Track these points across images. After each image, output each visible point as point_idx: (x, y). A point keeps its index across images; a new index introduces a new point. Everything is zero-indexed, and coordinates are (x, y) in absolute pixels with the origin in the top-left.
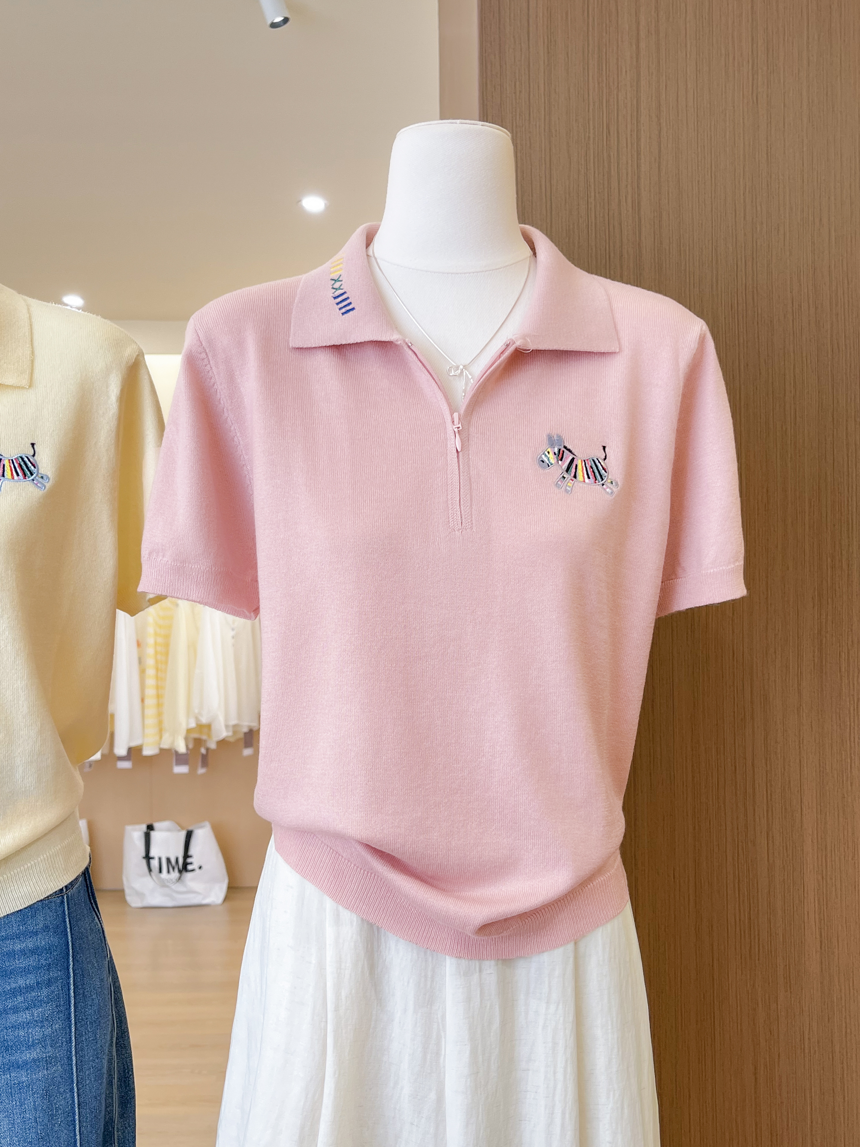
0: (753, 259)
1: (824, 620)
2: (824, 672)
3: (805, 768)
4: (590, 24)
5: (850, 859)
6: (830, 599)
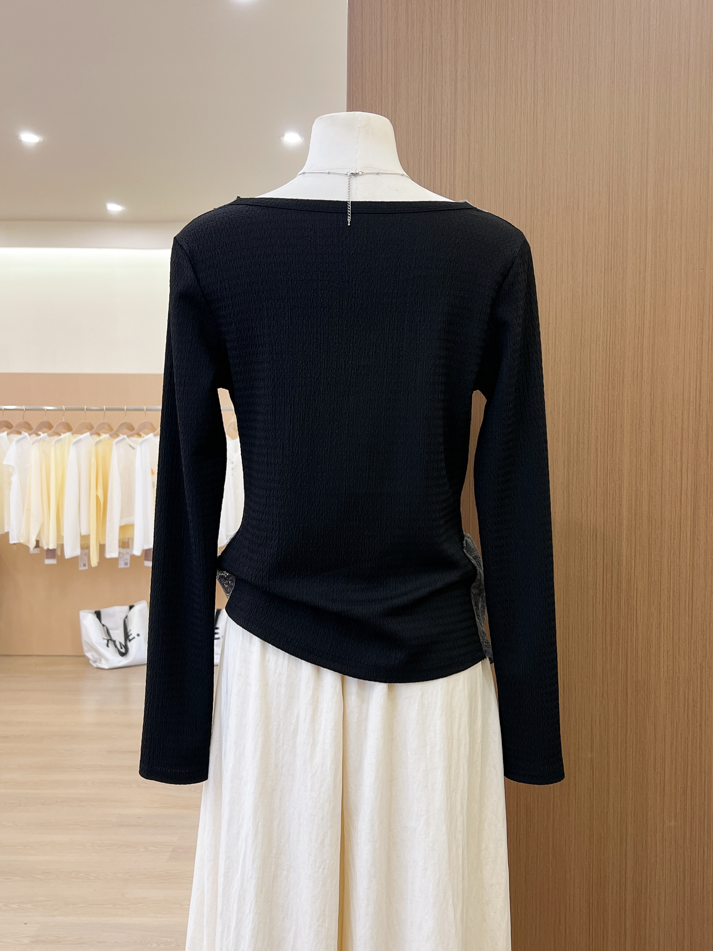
0: (531, 233)
1: (571, 477)
2: (571, 512)
5: (585, 636)
6: (575, 464)
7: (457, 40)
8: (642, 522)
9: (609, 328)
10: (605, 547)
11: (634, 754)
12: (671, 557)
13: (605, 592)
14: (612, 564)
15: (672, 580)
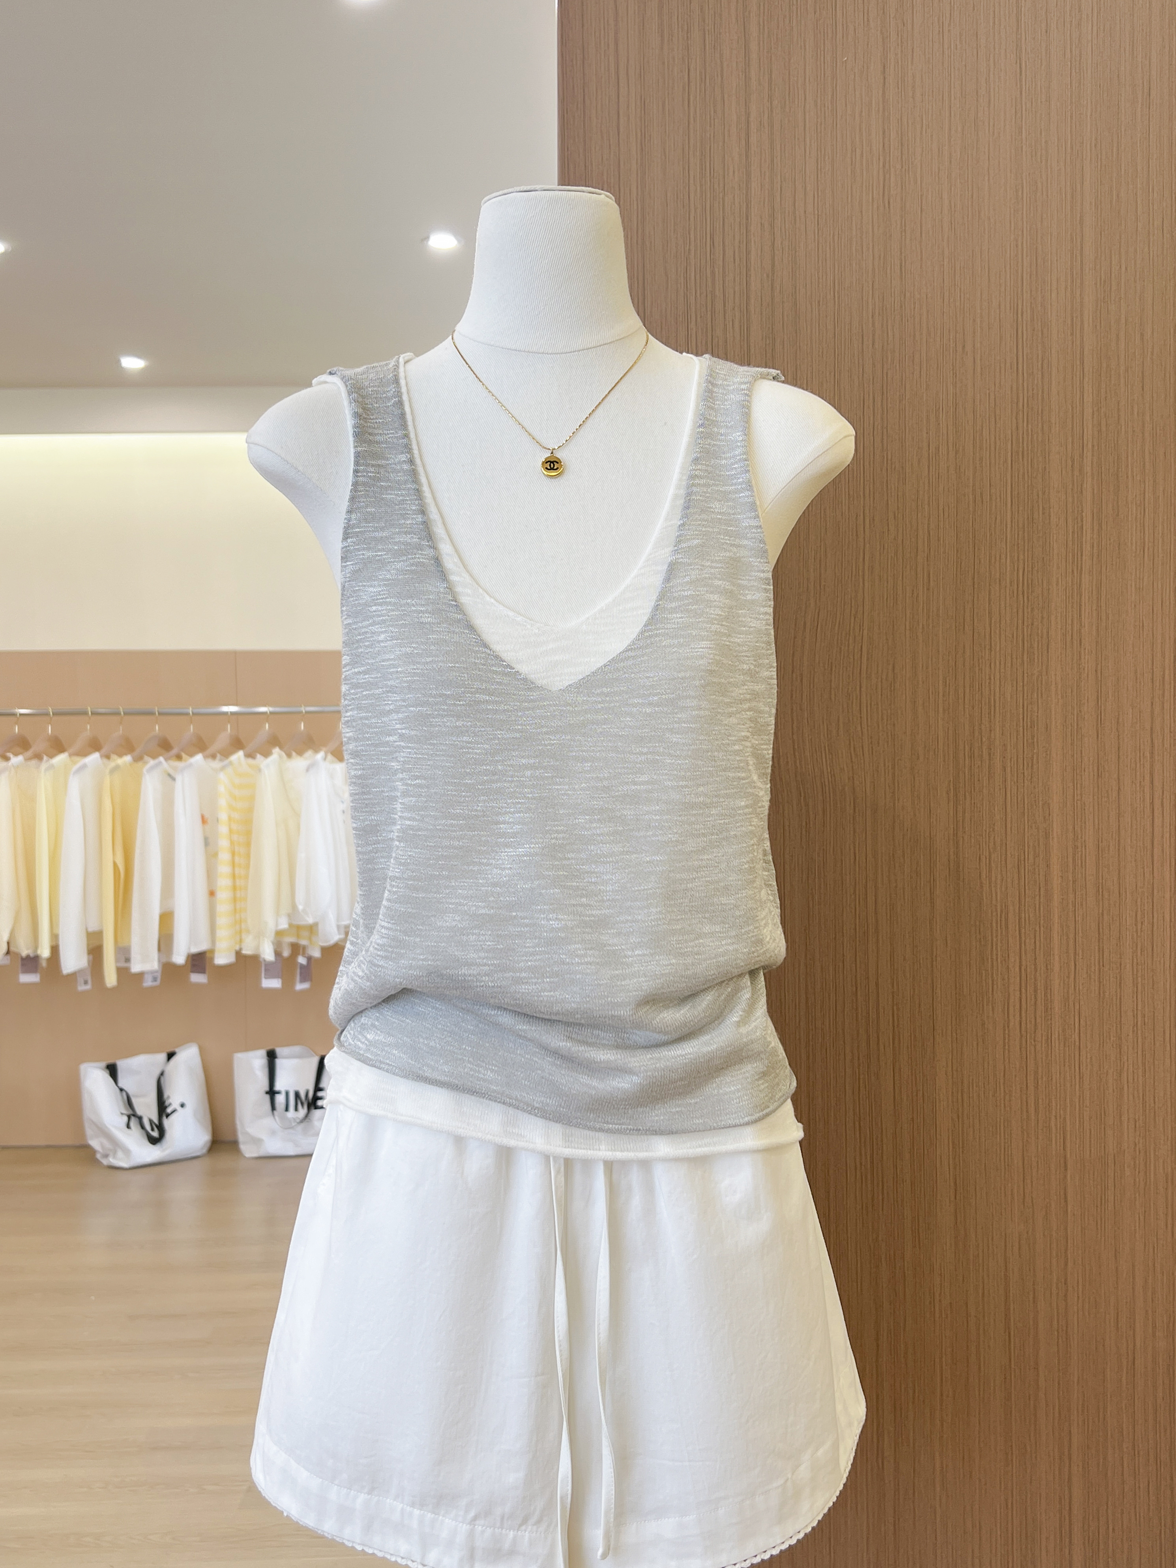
2: (961, 879)
3: (938, 991)
4: (692, 115)
5: (991, 1094)
6: (967, 794)
7: (749, 61)
8: (1086, 895)
9: (1021, 557)
10: (1023, 939)
11: (1080, 1301)
12: (1137, 956)
13: (1024, 1019)
14: (1036, 971)
15: (1139, 997)
